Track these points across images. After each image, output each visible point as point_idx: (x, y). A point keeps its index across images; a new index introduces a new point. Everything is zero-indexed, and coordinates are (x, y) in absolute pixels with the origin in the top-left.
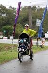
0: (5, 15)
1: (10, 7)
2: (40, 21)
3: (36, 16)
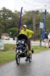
0: (11, 18)
1: (16, 11)
2: (43, 23)
3: (39, 19)
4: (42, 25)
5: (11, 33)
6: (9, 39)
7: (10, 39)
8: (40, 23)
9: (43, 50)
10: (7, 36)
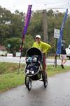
0: (9, 23)
1: (17, 11)
2: (59, 31)
3: (53, 24)
4: (57, 34)
5: (9, 46)
6: (6, 55)
7: (8, 54)
8: (55, 30)
9: (59, 72)
10: (3, 50)
